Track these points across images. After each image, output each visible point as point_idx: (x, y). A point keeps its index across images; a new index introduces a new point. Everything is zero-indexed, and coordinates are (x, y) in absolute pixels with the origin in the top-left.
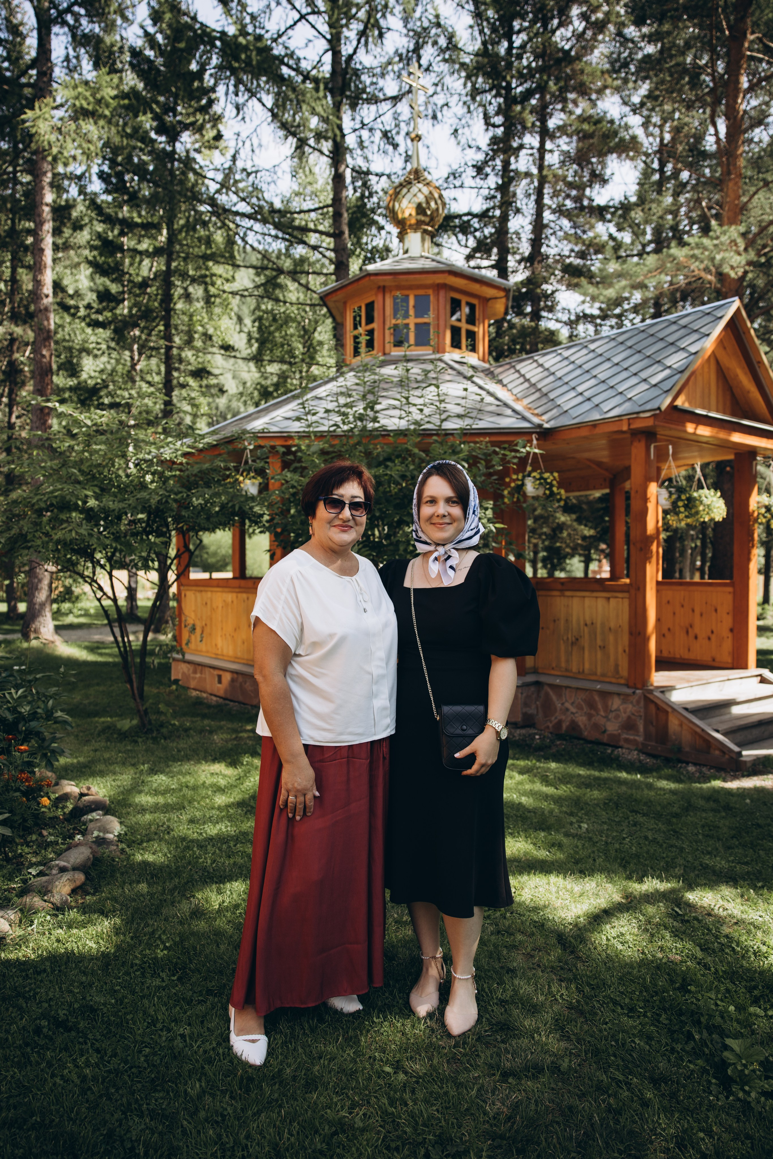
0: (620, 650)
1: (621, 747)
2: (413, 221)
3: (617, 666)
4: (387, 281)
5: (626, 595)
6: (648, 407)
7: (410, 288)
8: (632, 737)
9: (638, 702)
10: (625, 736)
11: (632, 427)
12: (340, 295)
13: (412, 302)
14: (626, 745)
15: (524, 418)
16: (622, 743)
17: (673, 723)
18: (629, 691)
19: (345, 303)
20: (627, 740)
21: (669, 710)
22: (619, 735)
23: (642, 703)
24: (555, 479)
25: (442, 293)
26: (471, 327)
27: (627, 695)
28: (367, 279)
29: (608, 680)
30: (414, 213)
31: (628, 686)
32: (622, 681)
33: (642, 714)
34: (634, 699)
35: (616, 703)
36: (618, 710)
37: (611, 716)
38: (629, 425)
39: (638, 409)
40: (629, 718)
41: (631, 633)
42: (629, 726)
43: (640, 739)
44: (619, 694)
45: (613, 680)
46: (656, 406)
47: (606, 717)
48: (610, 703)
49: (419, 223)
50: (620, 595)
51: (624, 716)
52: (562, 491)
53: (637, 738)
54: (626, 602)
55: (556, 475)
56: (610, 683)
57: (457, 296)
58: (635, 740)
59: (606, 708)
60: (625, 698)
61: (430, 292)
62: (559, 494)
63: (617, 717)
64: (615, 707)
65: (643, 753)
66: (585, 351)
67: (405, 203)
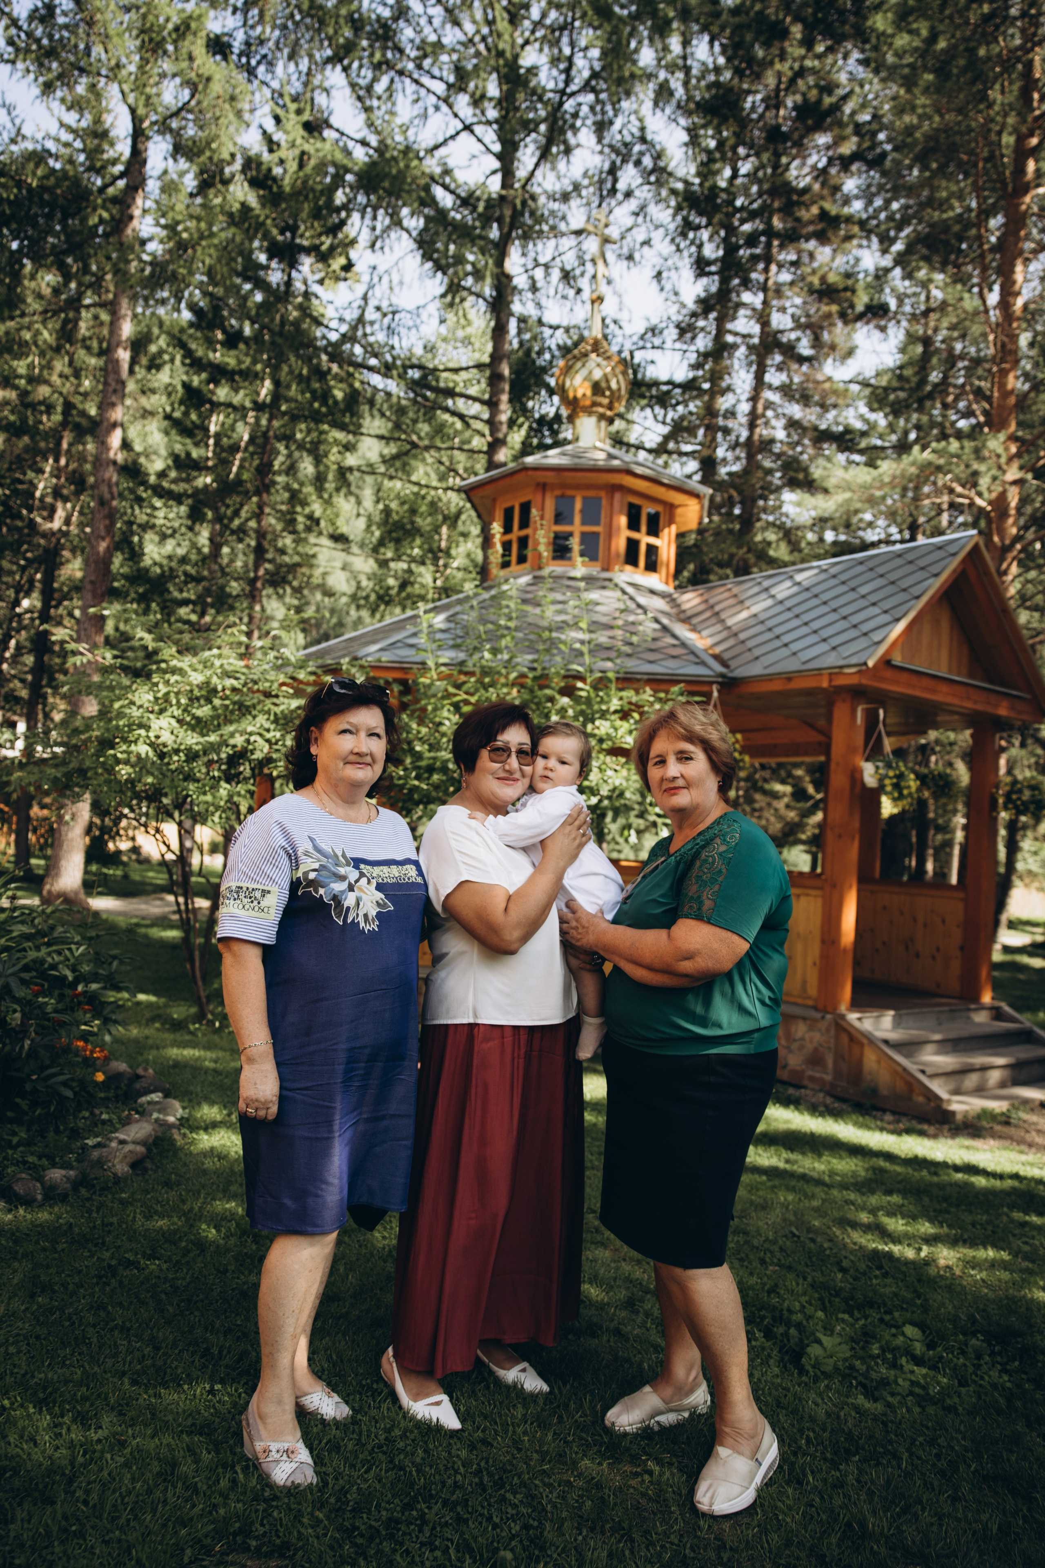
0: (810, 962)
1: (805, 1087)
2: (588, 403)
3: (804, 982)
4: (549, 477)
5: (819, 892)
6: (854, 660)
7: (578, 487)
8: (818, 1075)
9: (828, 1030)
10: (810, 1073)
11: (835, 683)
12: (489, 490)
13: (578, 505)
14: (811, 1085)
15: (703, 663)
16: (805, 1082)
17: (870, 1059)
18: (818, 1015)
19: (494, 500)
20: (812, 1079)
21: (865, 1041)
22: (803, 1071)
23: (832, 1032)
24: (737, 741)
25: (617, 496)
26: (652, 540)
27: (814, 1020)
28: (523, 474)
29: (792, 1000)
30: (589, 393)
31: (816, 1008)
32: (810, 1003)
33: (832, 1045)
34: (823, 1025)
35: (800, 1030)
36: (802, 1039)
37: (794, 1046)
38: (830, 680)
39: (841, 663)
40: (816, 1050)
41: (823, 942)
42: (815, 1060)
43: (828, 1078)
44: (804, 1019)
45: (800, 1001)
46: (862, 661)
47: (788, 1048)
48: (793, 1029)
49: (594, 404)
50: (813, 892)
51: (809, 1047)
52: (747, 758)
53: (825, 1076)
54: (819, 902)
55: (739, 736)
56: (795, 1004)
57: (636, 501)
58: (822, 1079)
59: (788, 1036)
60: (812, 1024)
61: (602, 494)
62: (742, 760)
63: (802, 1047)
64: (799, 1034)
65: (832, 1096)
66: (788, 583)
67: (578, 379)
